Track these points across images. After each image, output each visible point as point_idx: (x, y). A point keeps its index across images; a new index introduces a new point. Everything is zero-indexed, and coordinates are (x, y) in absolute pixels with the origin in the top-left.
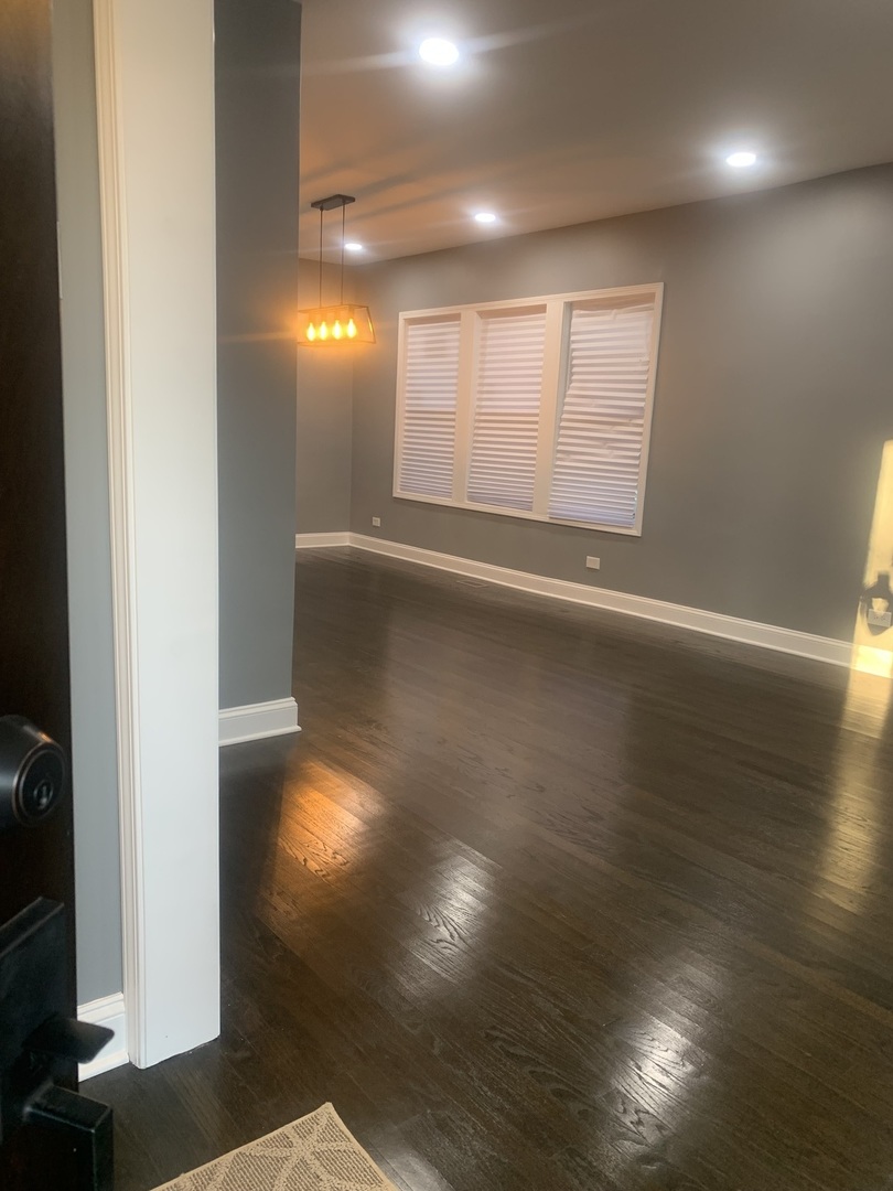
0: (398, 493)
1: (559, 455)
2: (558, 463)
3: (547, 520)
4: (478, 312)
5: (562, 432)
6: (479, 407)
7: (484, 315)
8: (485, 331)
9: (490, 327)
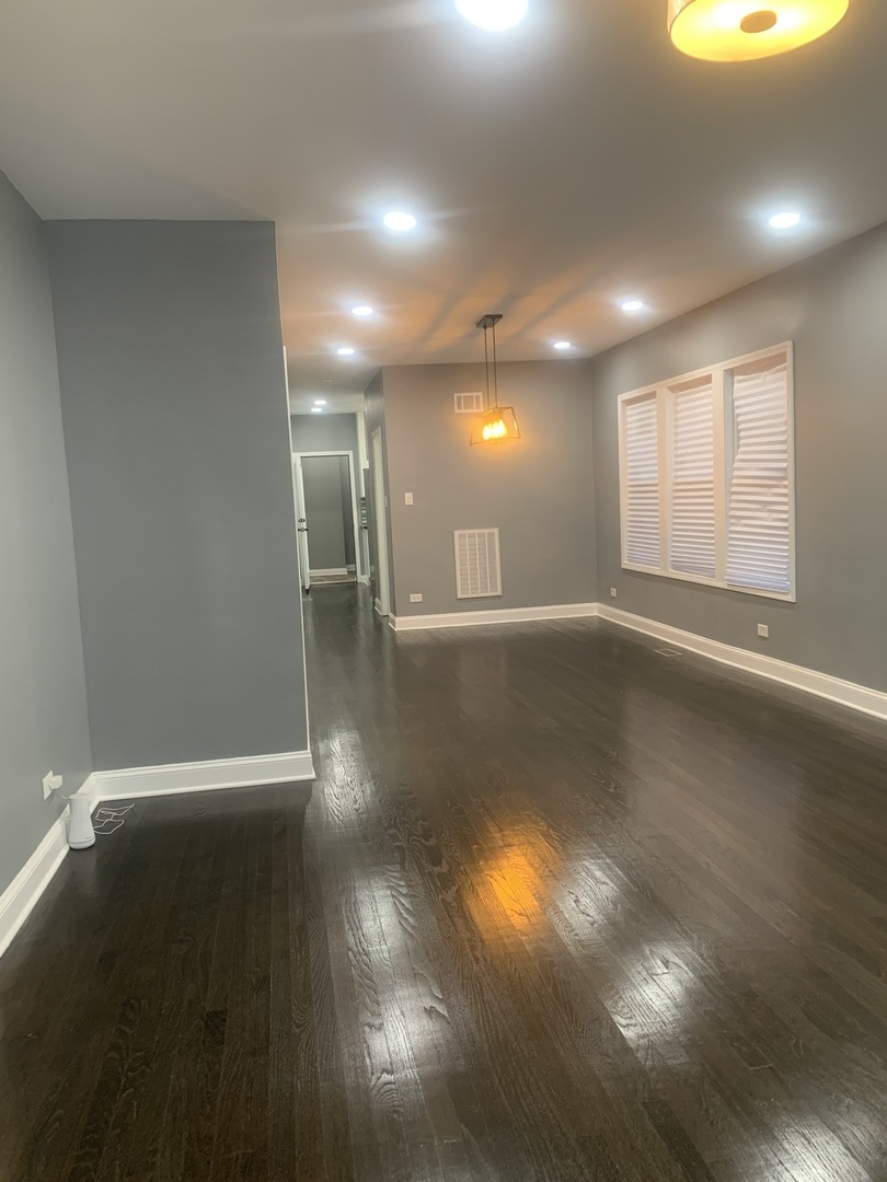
0: (626, 564)
1: (732, 521)
2: (732, 528)
3: (726, 587)
4: (668, 388)
5: (734, 497)
6: (676, 477)
7: (674, 389)
8: (676, 405)
9: (680, 400)
